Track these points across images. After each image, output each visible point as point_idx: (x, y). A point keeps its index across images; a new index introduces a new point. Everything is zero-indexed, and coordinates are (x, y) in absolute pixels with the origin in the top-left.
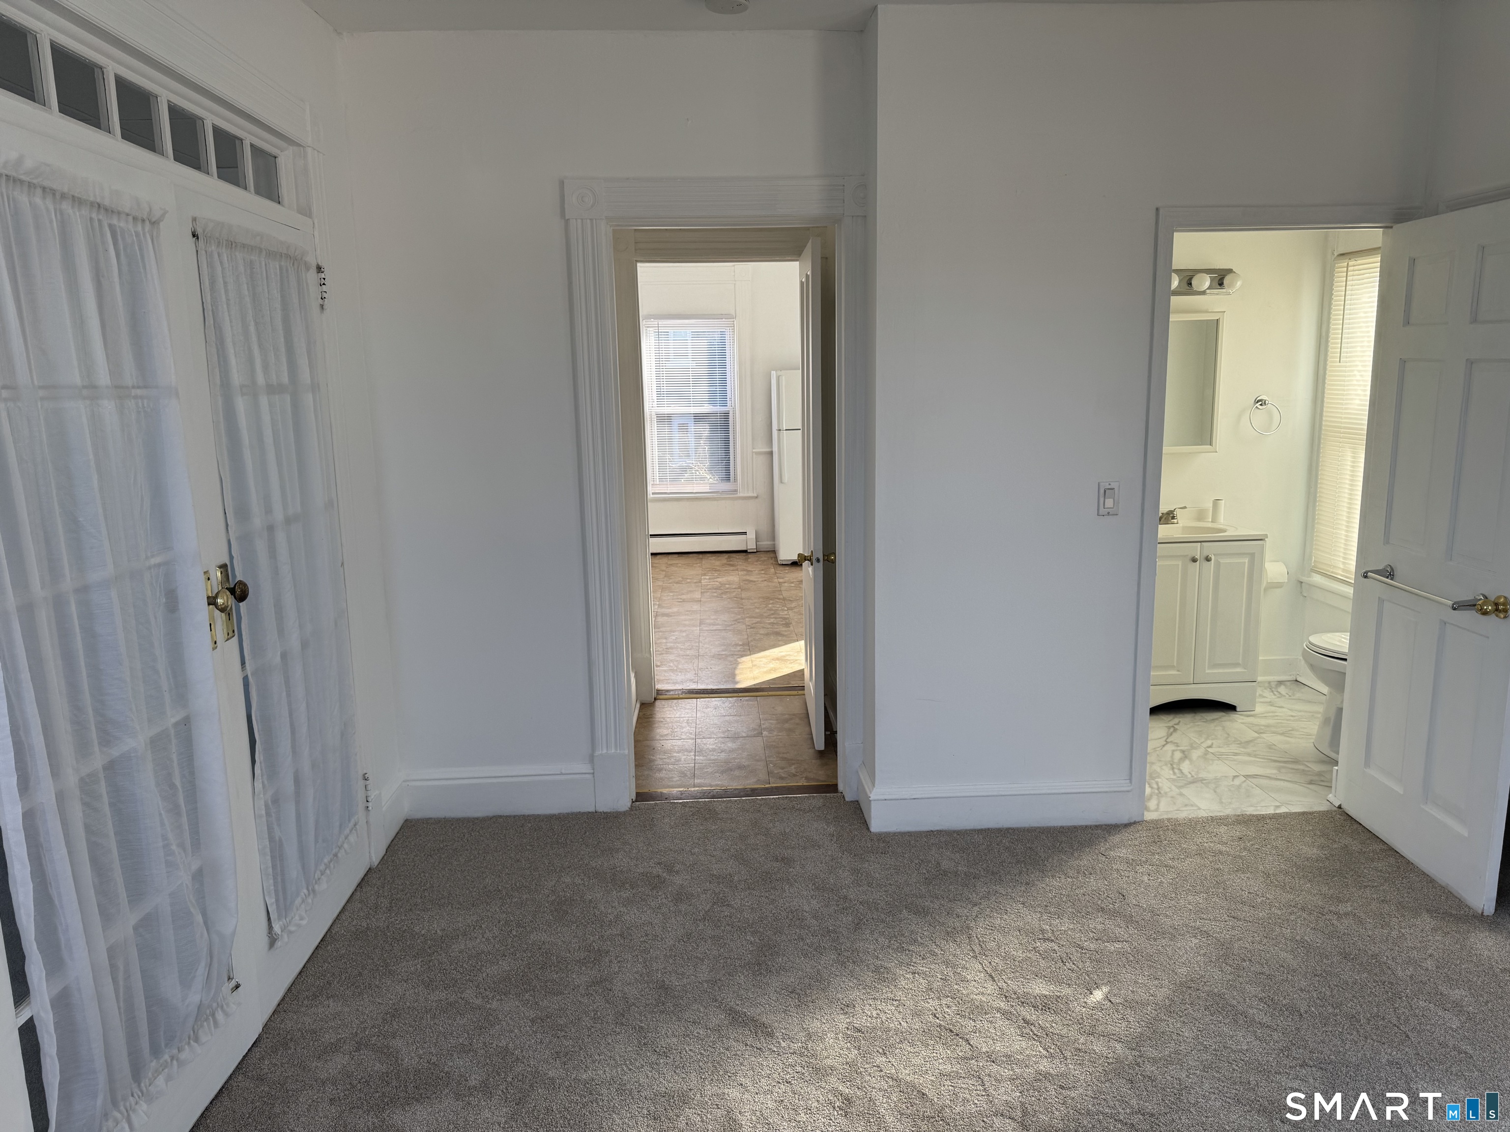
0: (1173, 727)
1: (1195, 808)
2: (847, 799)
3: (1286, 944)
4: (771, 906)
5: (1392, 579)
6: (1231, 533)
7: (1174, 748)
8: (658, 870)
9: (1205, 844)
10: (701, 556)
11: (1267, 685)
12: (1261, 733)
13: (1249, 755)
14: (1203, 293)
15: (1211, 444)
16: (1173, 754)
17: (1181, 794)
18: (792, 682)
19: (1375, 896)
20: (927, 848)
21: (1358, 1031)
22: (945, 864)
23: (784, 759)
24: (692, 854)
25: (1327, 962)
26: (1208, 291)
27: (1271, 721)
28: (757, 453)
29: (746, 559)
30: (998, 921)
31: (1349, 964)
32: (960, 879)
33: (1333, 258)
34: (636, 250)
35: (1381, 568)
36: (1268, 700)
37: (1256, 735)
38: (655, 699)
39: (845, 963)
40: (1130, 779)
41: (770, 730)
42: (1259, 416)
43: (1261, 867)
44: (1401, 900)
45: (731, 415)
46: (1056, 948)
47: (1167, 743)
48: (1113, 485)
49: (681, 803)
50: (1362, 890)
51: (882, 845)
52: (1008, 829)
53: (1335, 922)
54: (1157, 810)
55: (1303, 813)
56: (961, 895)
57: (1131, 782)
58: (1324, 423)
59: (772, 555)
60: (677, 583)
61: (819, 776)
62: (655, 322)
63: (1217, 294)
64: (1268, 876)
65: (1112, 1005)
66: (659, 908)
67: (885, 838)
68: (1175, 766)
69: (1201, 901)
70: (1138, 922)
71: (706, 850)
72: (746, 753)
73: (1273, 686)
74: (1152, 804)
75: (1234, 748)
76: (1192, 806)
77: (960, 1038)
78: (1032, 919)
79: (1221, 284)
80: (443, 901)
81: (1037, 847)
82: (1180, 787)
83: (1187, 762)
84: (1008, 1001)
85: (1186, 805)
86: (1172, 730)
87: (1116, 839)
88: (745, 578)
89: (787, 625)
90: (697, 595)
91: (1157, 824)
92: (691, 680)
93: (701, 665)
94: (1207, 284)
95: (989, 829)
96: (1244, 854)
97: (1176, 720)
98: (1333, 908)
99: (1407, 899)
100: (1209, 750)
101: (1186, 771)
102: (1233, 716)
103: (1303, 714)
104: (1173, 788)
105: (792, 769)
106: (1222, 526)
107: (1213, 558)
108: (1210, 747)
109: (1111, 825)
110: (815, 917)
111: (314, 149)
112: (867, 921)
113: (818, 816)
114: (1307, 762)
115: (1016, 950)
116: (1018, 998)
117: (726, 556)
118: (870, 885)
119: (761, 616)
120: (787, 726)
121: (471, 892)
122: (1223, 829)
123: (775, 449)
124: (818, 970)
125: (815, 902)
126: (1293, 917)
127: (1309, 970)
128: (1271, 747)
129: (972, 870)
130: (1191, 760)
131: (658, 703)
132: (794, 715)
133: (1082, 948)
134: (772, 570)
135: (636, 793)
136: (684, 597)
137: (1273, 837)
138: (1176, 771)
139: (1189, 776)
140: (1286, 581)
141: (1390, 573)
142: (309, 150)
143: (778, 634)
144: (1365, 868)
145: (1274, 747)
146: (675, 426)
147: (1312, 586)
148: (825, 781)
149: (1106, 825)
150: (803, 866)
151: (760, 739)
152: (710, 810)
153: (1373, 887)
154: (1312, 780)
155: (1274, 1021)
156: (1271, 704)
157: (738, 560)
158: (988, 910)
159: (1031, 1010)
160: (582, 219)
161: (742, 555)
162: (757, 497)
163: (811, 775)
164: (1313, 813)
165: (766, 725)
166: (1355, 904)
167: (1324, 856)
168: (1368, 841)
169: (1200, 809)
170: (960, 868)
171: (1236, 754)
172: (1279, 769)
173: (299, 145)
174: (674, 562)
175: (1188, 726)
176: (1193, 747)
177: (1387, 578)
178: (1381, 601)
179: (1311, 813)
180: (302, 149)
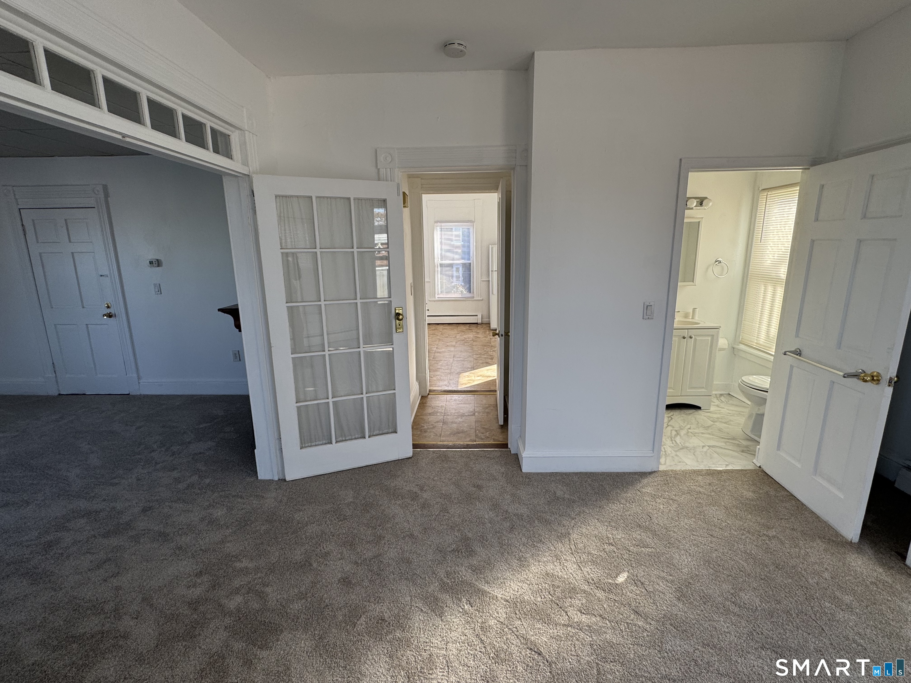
0: (670, 417)
1: (685, 464)
2: (512, 453)
3: (742, 555)
4: (469, 514)
5: (800, 356)
6: (701, 325)
7: (672, 429)
8: (416, 489)
9: (692, 487)
10: (458, 325)
11: (715, 396)
12: (715, 422)
13: (709, 434)
14: (692, 209)
15: (693, 282)
16: (671, 432)
17: (676, 455)
18: (492, 388)
19: (787, 525)
20: (549, 482)
21: (792, 623)
22: (559, 493)
23: (484, 428)
24: (434, 481)
25: (766, 569)
26: (694, 208)
27: (719, 416)
28: (483, 281)
29: (477, 327)
30: (584, 530)
31: (780, 572)
32: (565, 503)
33: (759, 191)
34: (421, 188)
35: (793, 349)
36: (716, 404)
37: (712, 423)
38: (428, 394)
39: (503, 553)
40: (653, 451)
41: (479, 413)
42: (717, 269)
43: (723, 503)
44: (803, 529)
45: (472, 264)
46: (615, 550)
47: (668, 426)
48: (651, 304)
49: (432, 451)
50: (780, 521)
51: (527, 480)
52: (591, 473)
53: (767, 542)
54: (665, 464)
55: (742, 470)
56: (566, 512)
57: (653, 452)
58: (750, 272)
59: (488, 325)
60: (446, 337)
61: (499, 438)
62: (439, 224)
63: (699, 209)
64: (727, 508)
65: (647, 593)
66: (413, 512)
67: (529, 476)
68: (673, 439)
69: (692, 523)
70: (658, 535)
71: (440, 479)
72: (466, 425)
73: (718, 396)
74: (662, 460)
75: (701, 430)
76: (683, 462)
77: (563, 610)
78: (602, 530)
79: (701, 204)
80: (312, 500)
81: (605, 484)
82: (676, 451)
83: (679, 437)
84: (589, 585)
85: (680, 462)
86: (670, 418)
87: (645, 481)
88: (476, 335)
89: (492, 359)
90: (454, 343)
91: (665, 473)
92: (446, 385)
93: (451, 378)
94: (695, 204)
95: (581, 472)
96: (712, 494)
97: (672, 413)
98: (765, 532)
99: (806, 529)
100: (689, 430)
101: (678, 442)
102: (700, 412)
103: (734, 412)
104: (673, 451)
105: (487, 434)
106: (697, 321)
107: (693, 336)
108: (689, 429)
109: (643, 472)
110: (490, 523)
111: (250, 132)
112: (517, 526)
113: (497, 462)
114: (740, 439)
115: (594, 550)
116: (595, 584)
117: (469, 325)
118: (519, 503)
119: (480, 354)
120: (487, 410)
121: (326, 496)
122: (700, 478)
123: (490, 280)
124: (489, 557)
125: (491, 513)
126: (743, 537)
127: (757, 575)
128: (720, 430)
129: (572, 497)
130: (680, 436)
131: (429, 396)
132: (491, 405)
133: (629, 551)
134: (488, 332)
135: (413, 444)
136: (448, 344)
137: (727, 484)
138: (674, 442)
139: (680, 445)
140: (727, 347)
141: (798, 353)
142: (247, 132)
143: (487, 363)
144: (779, 506)
145: (721, 430)
146: (454, 269)
147: (739, 350)
148: (502, 442)
149: (639, 472)
150: (487, 491)
151: (474, 417)
152: (445, 456)
153: (786, 519)
154: (743, 450)
155: (741, 611)
156: (718, 406)
157: (473, 327)
158: (579, 522)
159: (602, 593)
160: (386, 169)
161: (475, 325)
162: (482, 300)
163: (496, 438)
164: (747, 470)
165: (477, 409)
166: (777, 530)
167: (756, 498)
168: (778, 489)
169: (687, 464)
170: (566, 496)
171: (703, 433)
172: (725, 443)
173: (241, 130)
174: (447, 327)
175: (678, 417)
176: (681, 428)
177: (797, 355)
178: (792, 367)
179: (746, 470)
180: (243, 132)
